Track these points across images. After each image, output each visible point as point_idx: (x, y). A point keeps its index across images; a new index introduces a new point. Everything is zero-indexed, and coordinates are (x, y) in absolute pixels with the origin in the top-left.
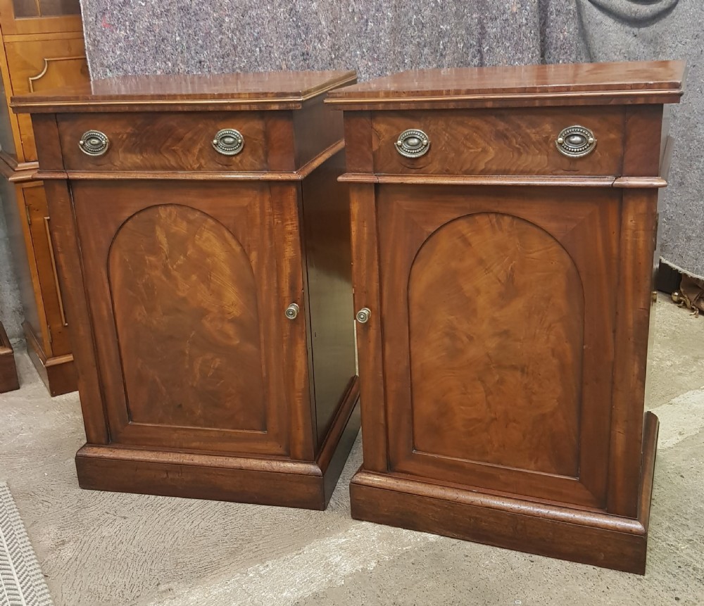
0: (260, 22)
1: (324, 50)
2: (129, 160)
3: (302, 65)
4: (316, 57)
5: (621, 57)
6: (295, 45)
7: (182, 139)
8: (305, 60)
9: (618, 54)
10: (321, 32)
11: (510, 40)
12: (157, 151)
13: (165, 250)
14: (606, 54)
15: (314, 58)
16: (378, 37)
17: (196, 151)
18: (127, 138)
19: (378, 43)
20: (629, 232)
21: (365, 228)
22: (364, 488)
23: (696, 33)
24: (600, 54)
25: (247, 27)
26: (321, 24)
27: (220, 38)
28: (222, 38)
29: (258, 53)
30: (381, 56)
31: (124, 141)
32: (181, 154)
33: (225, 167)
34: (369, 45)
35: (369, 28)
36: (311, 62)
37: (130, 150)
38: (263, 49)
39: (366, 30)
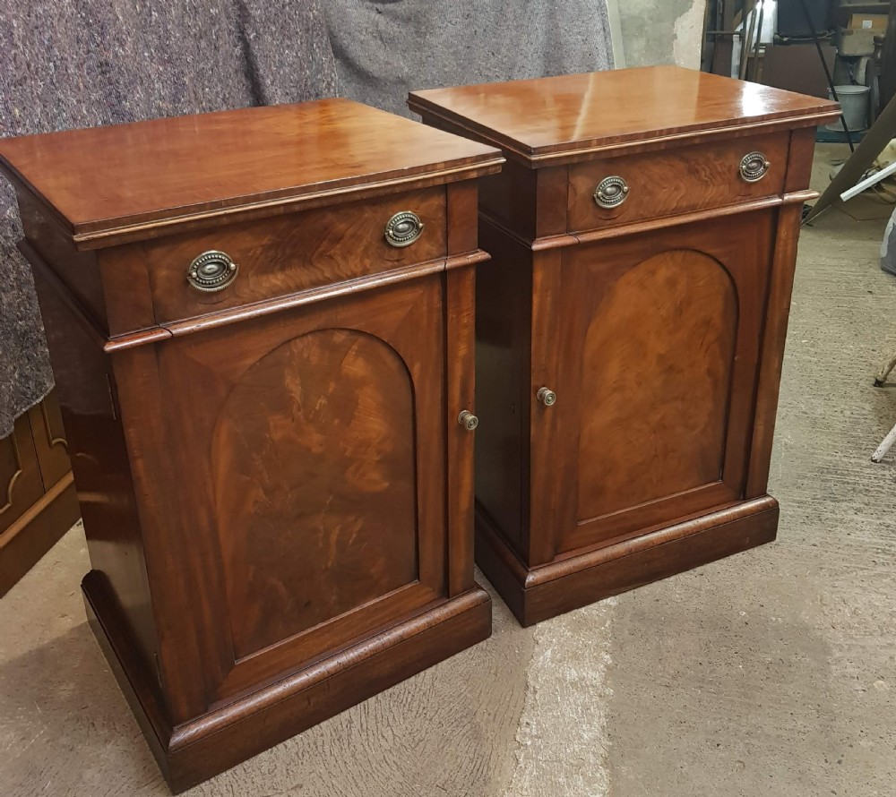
0: (49, 23)
1: (127, 56)
2: (264, 285)
3: (101, 81)
4: (119, 68)
5: (370, 37)
6: (89, 52)
7: (341, 238)
8: (103, 73)
9: (364, 33)
10: (120, 31)
11: (274, 23)
12: (307, 262)
13: (298, 398)
14: (350, 34)
15: (117, 69)
16: (167, 31)
17: (359, 250)
18: (261, 254)
19: (167, 39)
20: (782, 243)
21: (549, 298)
22: (542, 588)
23: (467, 12)
24: (342, 34)
25: (36, 31)
26: (118, 19)
27: (13, 53)
28: (15, 54)
29: (53, 70)
30: (175, 56)
31: (257, 259)
32: (339, 259)
33: (396, 263)
34: (157, 42)
35: (154, 18)
36: (113, 75)
37: (265, 270)
38: (58, 63)
39: (150, 22)
